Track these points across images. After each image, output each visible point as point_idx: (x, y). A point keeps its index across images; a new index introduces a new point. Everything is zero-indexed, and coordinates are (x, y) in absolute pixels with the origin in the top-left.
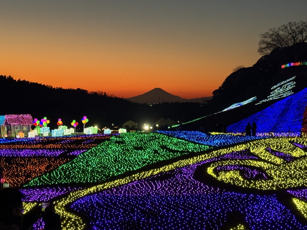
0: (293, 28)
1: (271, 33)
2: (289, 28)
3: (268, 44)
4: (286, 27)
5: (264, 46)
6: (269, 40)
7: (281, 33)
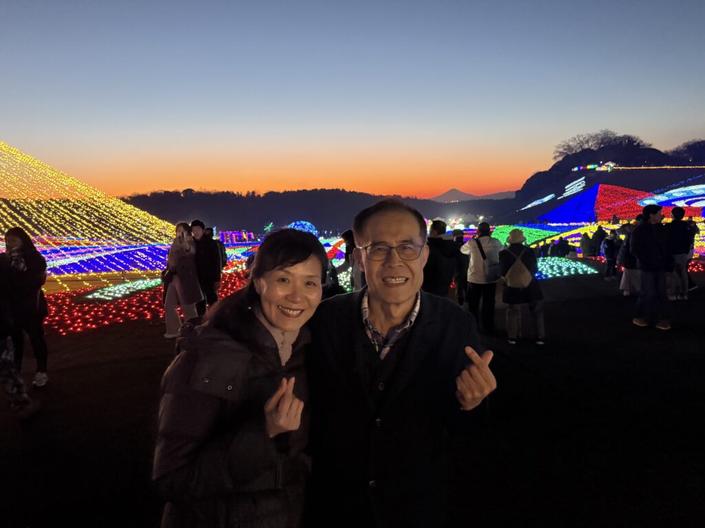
0: (581, 139)
1: (563, 144)
2: (577, 139)
3: (560, 153)
4: (575, 139)
5: (558, 154)
6: (561, 150)
7: (571, 143)
